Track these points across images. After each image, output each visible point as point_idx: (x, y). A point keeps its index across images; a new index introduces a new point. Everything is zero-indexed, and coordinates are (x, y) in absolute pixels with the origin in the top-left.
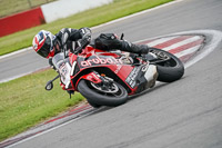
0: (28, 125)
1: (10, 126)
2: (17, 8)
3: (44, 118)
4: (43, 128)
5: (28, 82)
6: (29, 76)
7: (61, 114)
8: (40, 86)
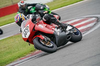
0: (11, 61)
1: (2, 61)
2: (6, 4)
3: (19, 57)
4: (18, 62)
5: (11, 40)
6: (12, 37)
7: (27, 56)
8: (17, 42)
